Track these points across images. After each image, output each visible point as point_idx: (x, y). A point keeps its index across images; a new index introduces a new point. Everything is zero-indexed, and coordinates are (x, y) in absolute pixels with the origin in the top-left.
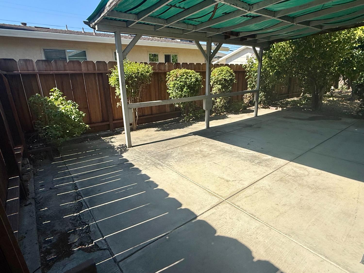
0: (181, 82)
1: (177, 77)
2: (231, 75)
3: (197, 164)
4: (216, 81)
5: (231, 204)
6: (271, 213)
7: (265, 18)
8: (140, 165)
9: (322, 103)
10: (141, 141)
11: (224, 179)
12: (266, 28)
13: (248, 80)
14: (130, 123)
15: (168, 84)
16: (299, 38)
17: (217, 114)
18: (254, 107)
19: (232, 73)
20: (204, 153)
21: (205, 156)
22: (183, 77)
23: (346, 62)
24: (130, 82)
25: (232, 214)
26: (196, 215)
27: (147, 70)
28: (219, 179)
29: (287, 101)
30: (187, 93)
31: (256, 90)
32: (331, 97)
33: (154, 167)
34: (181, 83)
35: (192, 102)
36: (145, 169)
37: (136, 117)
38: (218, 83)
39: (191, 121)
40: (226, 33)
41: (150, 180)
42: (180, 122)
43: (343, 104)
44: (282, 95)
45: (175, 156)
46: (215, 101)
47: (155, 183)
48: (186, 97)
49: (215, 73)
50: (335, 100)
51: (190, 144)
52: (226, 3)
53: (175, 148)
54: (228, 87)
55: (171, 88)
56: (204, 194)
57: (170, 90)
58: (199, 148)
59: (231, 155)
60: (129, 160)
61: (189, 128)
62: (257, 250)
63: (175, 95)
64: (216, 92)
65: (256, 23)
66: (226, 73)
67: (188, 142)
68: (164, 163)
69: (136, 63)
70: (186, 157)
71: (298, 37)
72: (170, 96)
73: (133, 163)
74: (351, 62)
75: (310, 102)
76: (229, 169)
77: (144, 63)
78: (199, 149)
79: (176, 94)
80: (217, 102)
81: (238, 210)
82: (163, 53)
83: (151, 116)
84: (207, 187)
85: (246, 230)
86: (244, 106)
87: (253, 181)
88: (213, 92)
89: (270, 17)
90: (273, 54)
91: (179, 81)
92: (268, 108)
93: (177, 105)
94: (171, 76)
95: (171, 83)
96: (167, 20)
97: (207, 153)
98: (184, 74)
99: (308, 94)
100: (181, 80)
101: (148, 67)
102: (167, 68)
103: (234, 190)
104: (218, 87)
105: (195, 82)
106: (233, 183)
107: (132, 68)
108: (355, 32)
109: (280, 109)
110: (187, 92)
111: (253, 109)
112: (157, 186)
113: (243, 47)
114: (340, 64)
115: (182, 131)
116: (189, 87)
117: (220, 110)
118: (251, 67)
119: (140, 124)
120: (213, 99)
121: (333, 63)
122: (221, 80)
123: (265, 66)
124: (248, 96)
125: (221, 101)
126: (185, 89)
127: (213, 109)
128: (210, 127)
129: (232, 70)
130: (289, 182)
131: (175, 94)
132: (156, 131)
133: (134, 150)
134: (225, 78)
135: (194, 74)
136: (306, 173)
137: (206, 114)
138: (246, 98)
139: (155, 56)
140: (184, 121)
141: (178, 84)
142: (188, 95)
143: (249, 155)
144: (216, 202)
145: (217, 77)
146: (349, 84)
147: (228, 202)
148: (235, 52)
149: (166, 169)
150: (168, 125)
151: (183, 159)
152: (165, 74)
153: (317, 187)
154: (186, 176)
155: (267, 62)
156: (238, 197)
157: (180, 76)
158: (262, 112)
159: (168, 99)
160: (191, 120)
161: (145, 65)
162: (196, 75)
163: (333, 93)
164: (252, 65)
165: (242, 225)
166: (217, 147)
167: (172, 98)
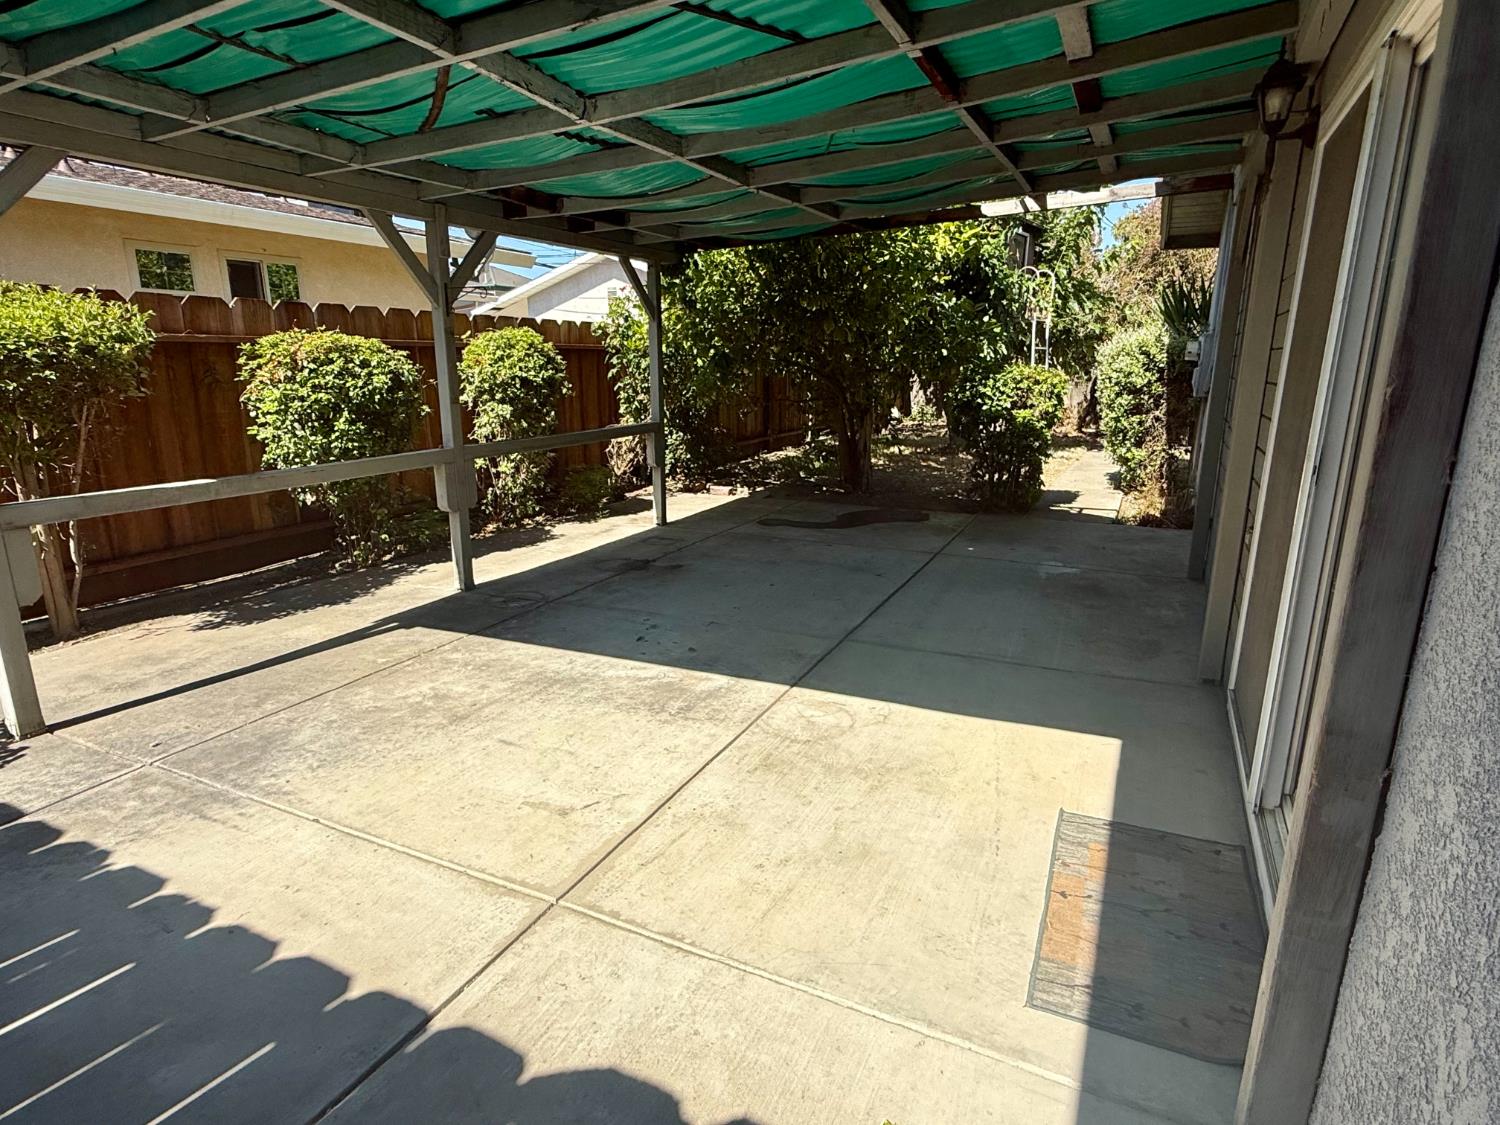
0: (316, 388)
1: (295, 366)
2: (548, 363)
3: (421, 764)
4: (486, 385)
5: (582, 913)
6: (739, 907)
7: (647, 156)
8: (98, 822)
9: (872, 466)
10: (107, 689)
11: (545, 805)
12: (658, 194)
13: (619, 384)
14: (23, 604)
15: (249, 399)
16: (776, 241)
17: (506, 523)
18: (650, 489)
19: (552, 355)
20: (456, 703)
21: (457, 719)
22: (329, 368)
23: (921, 332)
24: (11, 388)
25: (590, 957)
26: (422, 1012)
27: (119, 328)
28: (527, 809)
29: (764, 461)
30: (353, 441)
31: (651, 424)
32: (893, 445)
33: (191, 816)
34: (321, 395)
35: (384, 478)
36: (131, 837)
37: (69, 567)
38: (498, 396)
39: (385, 562)
40: (505, 192)
41: (164, 892)
42: (334, 572)
43: (929, 466)
44: (748, 438)
45: (312, 742)
46: (493, 470)
47: (196, 904)
48: (353, 457)
49: (479, 355)
50: (907, 452)
51: (386, 673)
52: (483, 72)
53: (307, 703)
54: (540, 411)
55: (270, 419)
56: (462, 894)
57: (263, 425)
58: (431, 685)
59: (572, 697)
60: (24, 807)
61: (381, 599)
62: (701, 1084)
63: (293, 449)
64: (493, 433)
65: (618, 167)
66: (527, 355)
67: (374, 662)
68: (247, 786)
69: (45, 288)
70: (365, 737)
71: (772, 236)
72: (265, 452)
73: (50, 818)
74: (932, 331)
75: (836, 462)
76: (567, 758)
77: (97, 291)
78: (433, 689)
79: (295, 444)
80: (503, 476)
81: (615, 932)
82: (215, 253)
83: (169, 556)
84: (475, 862)
85: (652, 1009)
86: (615, 488)
87: (665, 791)
88: (481, 432)
89: (664, 152)
90: (699, 290)
91: (309, 385)
92: (702, 489)
93: (308, 496)
94: (262, 361)
95: (265, 392)
96: (209, 101)
97: (468, 700)
98: (331, 356)
99: (827, 434)
100: (316, 381)
101: (122, 316)
102: (238, 324)
103: (590, 845)
104: (500, 413)
105: (388, 391)
106: (590, 816)
107: (17, 315)
108: (932, 238)
109: (743, 492)
110: (356, 433)
111: (650, 494)
112: (207, 913)
113: (591, 257)
114: (903, 337)
115: (343, 614)
116: (361, 411)
117: (518, 507)
118: (625, 337)
119: (101, 603)
120: (480, 462)
121: (885, 332)
122: (507, 384)
123: (675, 335)
124: (625, 448)
125: (517, 469)
126: (342, 420)
127: (486, 504)
128: (477, 581)
129: (551, 344)
130: (792, 766)
131: (291, 446)
132: (201, 628)
133: (58, 747)
134: (524, 375)
135: (380, 355)
136: (846, 722)
137: (455, 527)
138: (619, 455)
139: (178, 262)
140: (354, 566)
141: (302, 399)
142: (359, 448)
143: (646, 683)
144: (519, 919)
145: (491, 369)
146: (939, 402)
147: (568, 908)
148: (562, 271)
149: (257, 816)
150: (271, 592)
151: (354, 747)
152: (232, 351)
153: (883, 767)
154: (368, 830)
155: (678, 318)
156: (611, 873)
157: (314, 361)
158: (684, 506)
159: (256, 468)
160: (388, 557)
161: (104, 305)
162: (389, 360)
163: (899, 429)
164: (628, 328)
165: (632, 995)
166: (513, 668)
167: (281, 465)
